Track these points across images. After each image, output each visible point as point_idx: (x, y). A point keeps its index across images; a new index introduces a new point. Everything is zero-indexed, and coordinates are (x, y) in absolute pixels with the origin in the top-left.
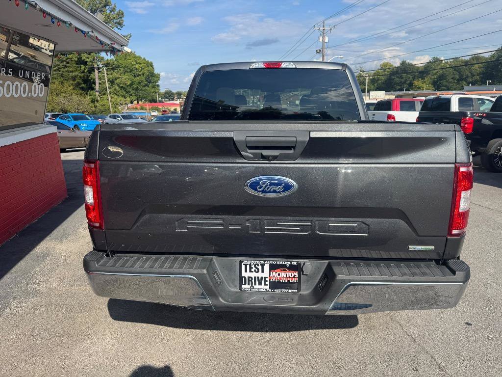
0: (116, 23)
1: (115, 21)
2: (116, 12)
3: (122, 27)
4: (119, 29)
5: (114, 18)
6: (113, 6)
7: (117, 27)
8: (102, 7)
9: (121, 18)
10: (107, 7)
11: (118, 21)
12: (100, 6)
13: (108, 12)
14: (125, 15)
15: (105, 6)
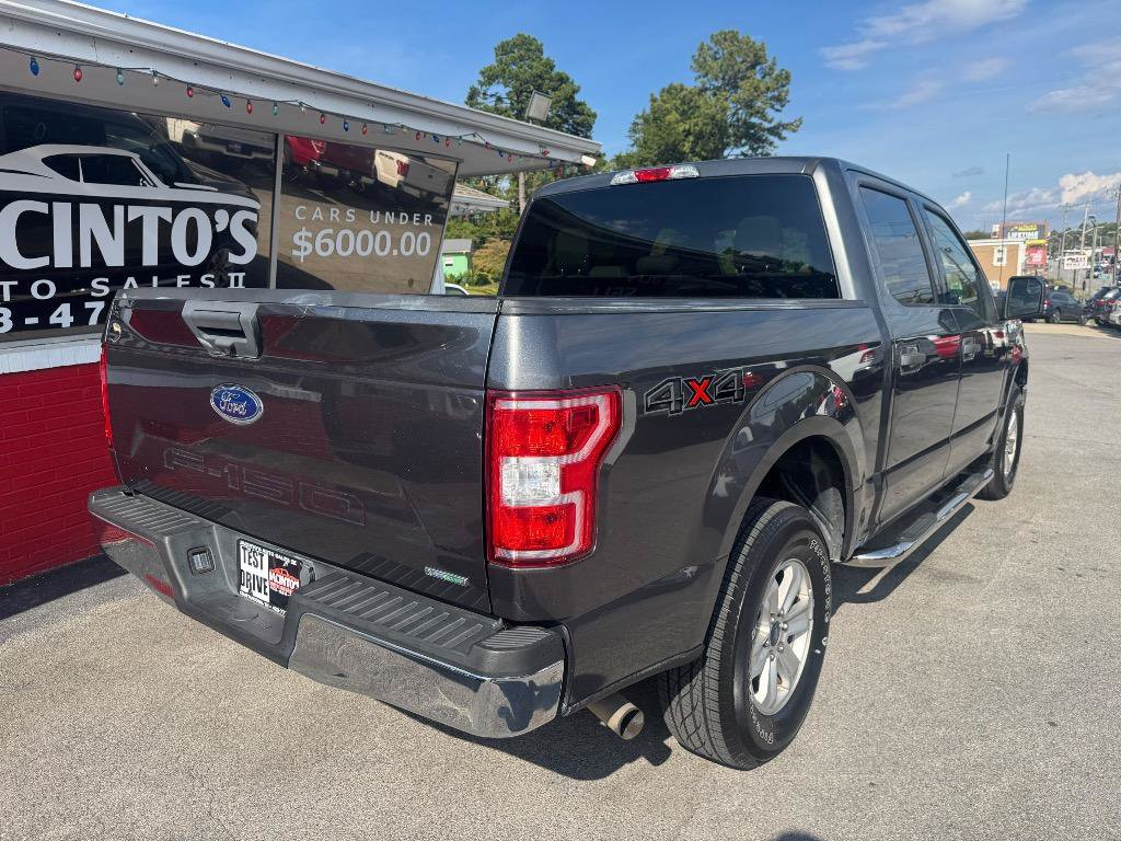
0: (772, 98)
1: (770, 95)
2: (774, 76)
3: (782, 106)
4: (777, 110)
5: (768, 89)
6: (769, 63)
7: (772, 107)
8: (747, 69)
9: (783, 86)
10: (758, 68)
11: (776, 93)
12: (743, 67)
13: (758, 77)
14: (792, 78)
15: (753, 66)
